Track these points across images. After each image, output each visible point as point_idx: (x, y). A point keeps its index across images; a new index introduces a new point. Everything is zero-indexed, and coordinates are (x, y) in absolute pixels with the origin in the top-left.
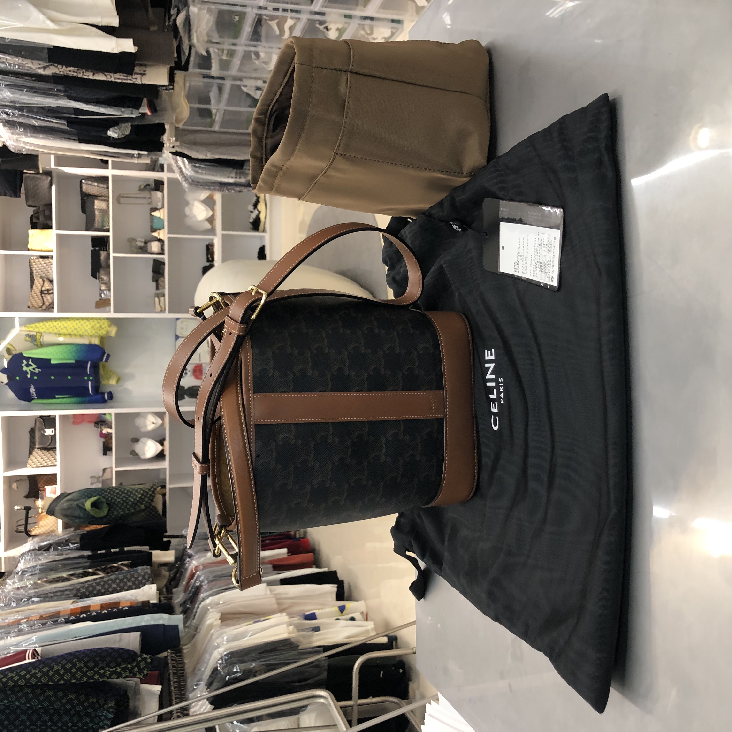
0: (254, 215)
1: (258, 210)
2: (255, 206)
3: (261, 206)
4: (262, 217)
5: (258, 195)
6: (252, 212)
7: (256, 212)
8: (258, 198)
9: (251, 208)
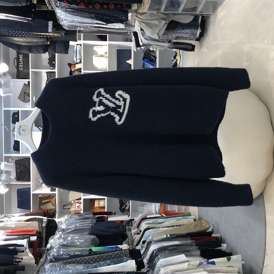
0: (174, 62)
1: (176, 59)
2: (175, 57)
3: (178, 58)
4: (178, 62)
5: (176, 52)
6: (173, 60)
7: (175, 60)
8: (177, 53)
9: (172, 59)
